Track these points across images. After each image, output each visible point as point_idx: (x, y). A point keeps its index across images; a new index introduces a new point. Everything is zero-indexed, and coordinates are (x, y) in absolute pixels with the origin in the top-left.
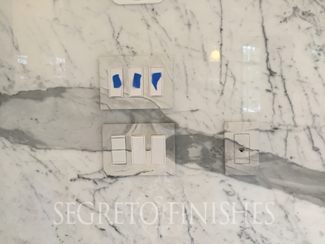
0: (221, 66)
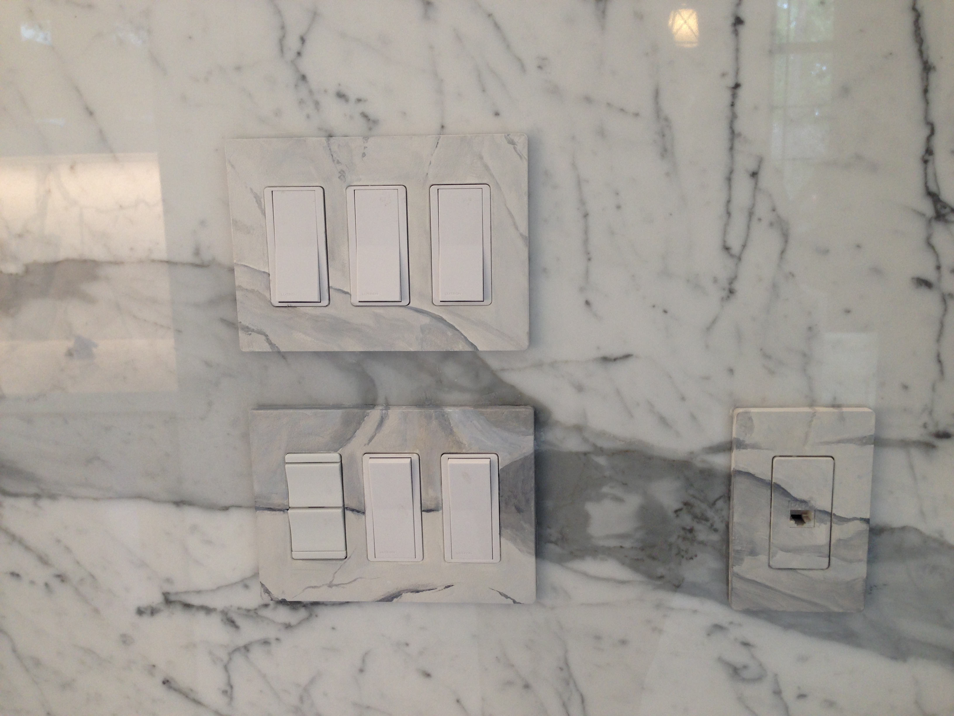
0: (729, 180)
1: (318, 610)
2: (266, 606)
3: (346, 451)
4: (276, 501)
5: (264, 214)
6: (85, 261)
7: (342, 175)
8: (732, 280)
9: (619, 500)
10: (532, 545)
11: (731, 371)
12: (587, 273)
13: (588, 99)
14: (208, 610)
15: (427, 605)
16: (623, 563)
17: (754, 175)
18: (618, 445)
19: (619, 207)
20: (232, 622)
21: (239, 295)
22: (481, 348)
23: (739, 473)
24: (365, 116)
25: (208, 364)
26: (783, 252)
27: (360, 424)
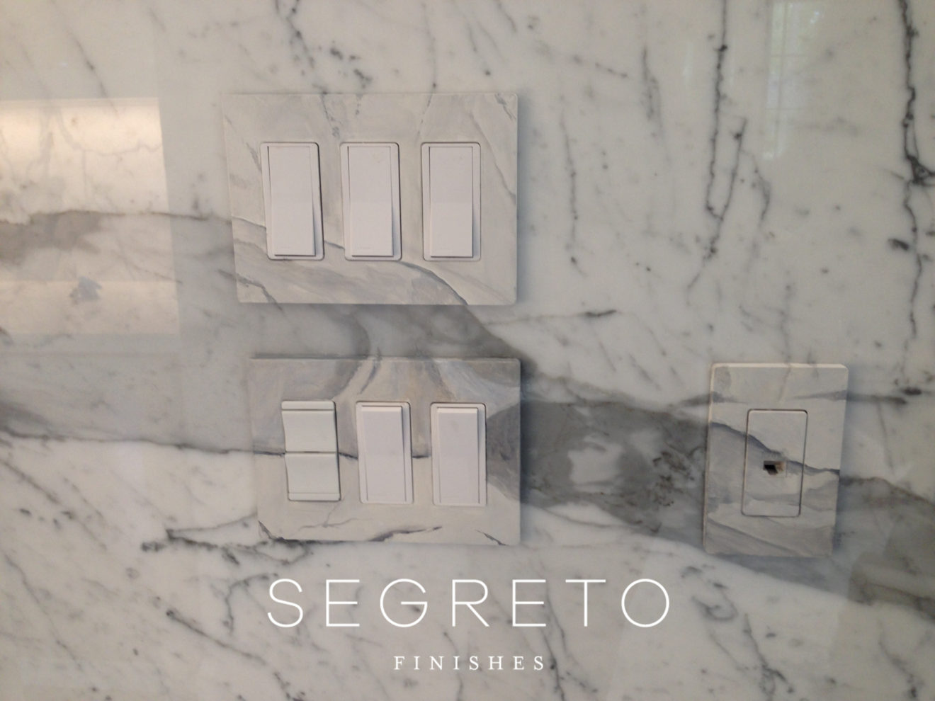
0: (714, 141)
1: (314, 548)
2: (264, 543)
3: (340, 399)
4: (274, 445)
5: (260, 169)
6: (88, 213)
7: (336, 132)
8: (714, 240)
9: (600, 449)
10: (517, 491)
11: (711, 327)
12: (573, 231)
13: (577, 60)
14: (209, 547)
15: (416, 544)
16: (603, 509)
17: (738, 136)
18: (601, 397)
19: (605, 167)
20: (232, 558)
21: (237, 248)
22: (469, 302)
23: (716, 425)
24: (358, 73)
25: (207, 314)
26: (764, 213)
27: (353, 373)
